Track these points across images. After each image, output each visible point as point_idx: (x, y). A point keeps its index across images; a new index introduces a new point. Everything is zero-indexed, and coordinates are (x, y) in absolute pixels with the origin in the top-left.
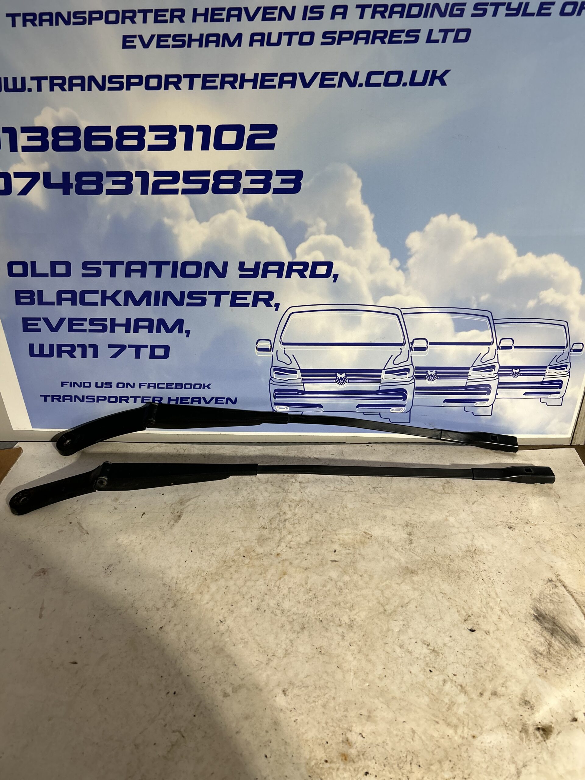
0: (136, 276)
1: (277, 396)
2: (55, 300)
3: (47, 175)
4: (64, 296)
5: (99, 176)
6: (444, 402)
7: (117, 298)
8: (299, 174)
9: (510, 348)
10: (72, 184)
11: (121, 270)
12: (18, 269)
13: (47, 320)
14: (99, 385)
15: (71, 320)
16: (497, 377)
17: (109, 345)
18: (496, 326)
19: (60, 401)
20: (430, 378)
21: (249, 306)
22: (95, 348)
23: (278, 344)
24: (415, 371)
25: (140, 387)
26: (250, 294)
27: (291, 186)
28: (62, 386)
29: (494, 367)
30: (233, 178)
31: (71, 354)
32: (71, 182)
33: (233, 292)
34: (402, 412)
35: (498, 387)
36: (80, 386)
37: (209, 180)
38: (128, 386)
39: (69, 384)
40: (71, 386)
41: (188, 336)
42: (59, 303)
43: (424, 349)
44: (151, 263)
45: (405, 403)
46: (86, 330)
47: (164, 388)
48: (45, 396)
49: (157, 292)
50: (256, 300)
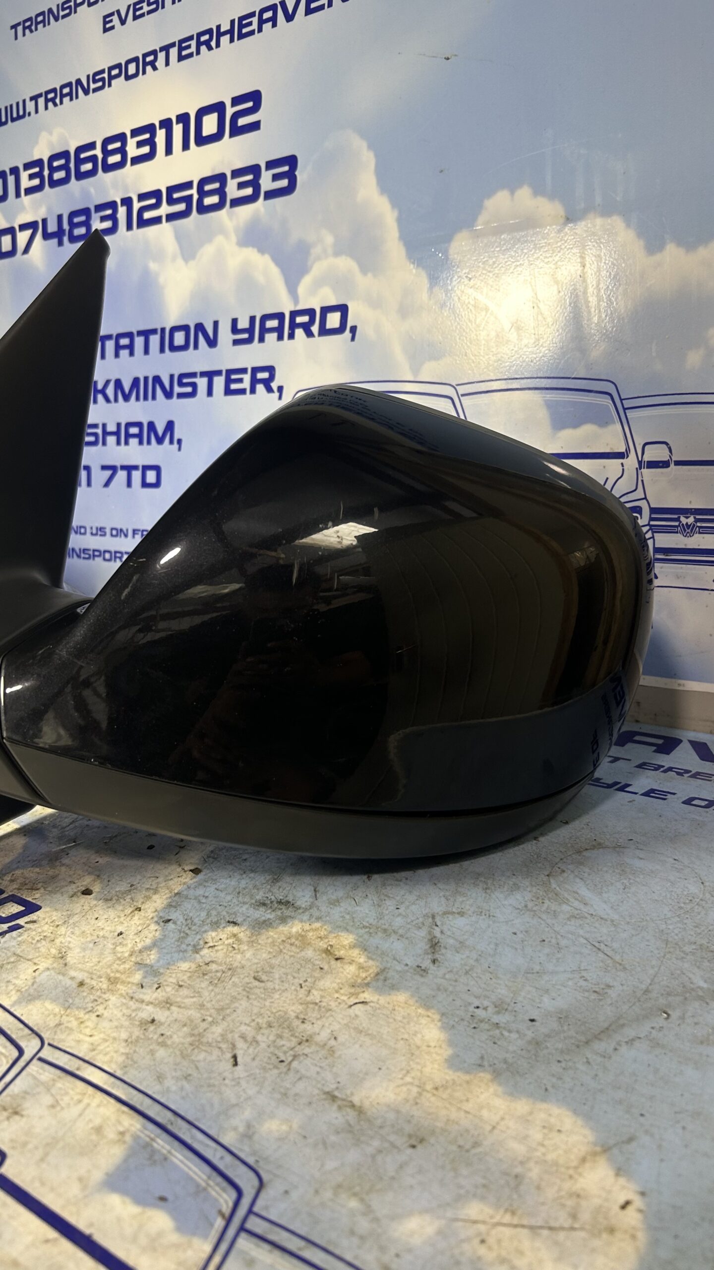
0: (125, 355)
3: (44, 221)
5: (87, 212)
7: (107, 391)
8: (291, 161)
9: (665, 464)
11: (110, 348)
17: (101, 467)
18: (629, 414)
21: (245, 394)
25: (134, 537)
26: (247, 373)
27: (284, 183)
30: (218, 185)
32: (64, 228)
33: (227, 372)
36: (76, 533)
38: (122, 533)
41: (180, 449)
44: (140, 333)
49: (146, 379)
50: (254, 382)
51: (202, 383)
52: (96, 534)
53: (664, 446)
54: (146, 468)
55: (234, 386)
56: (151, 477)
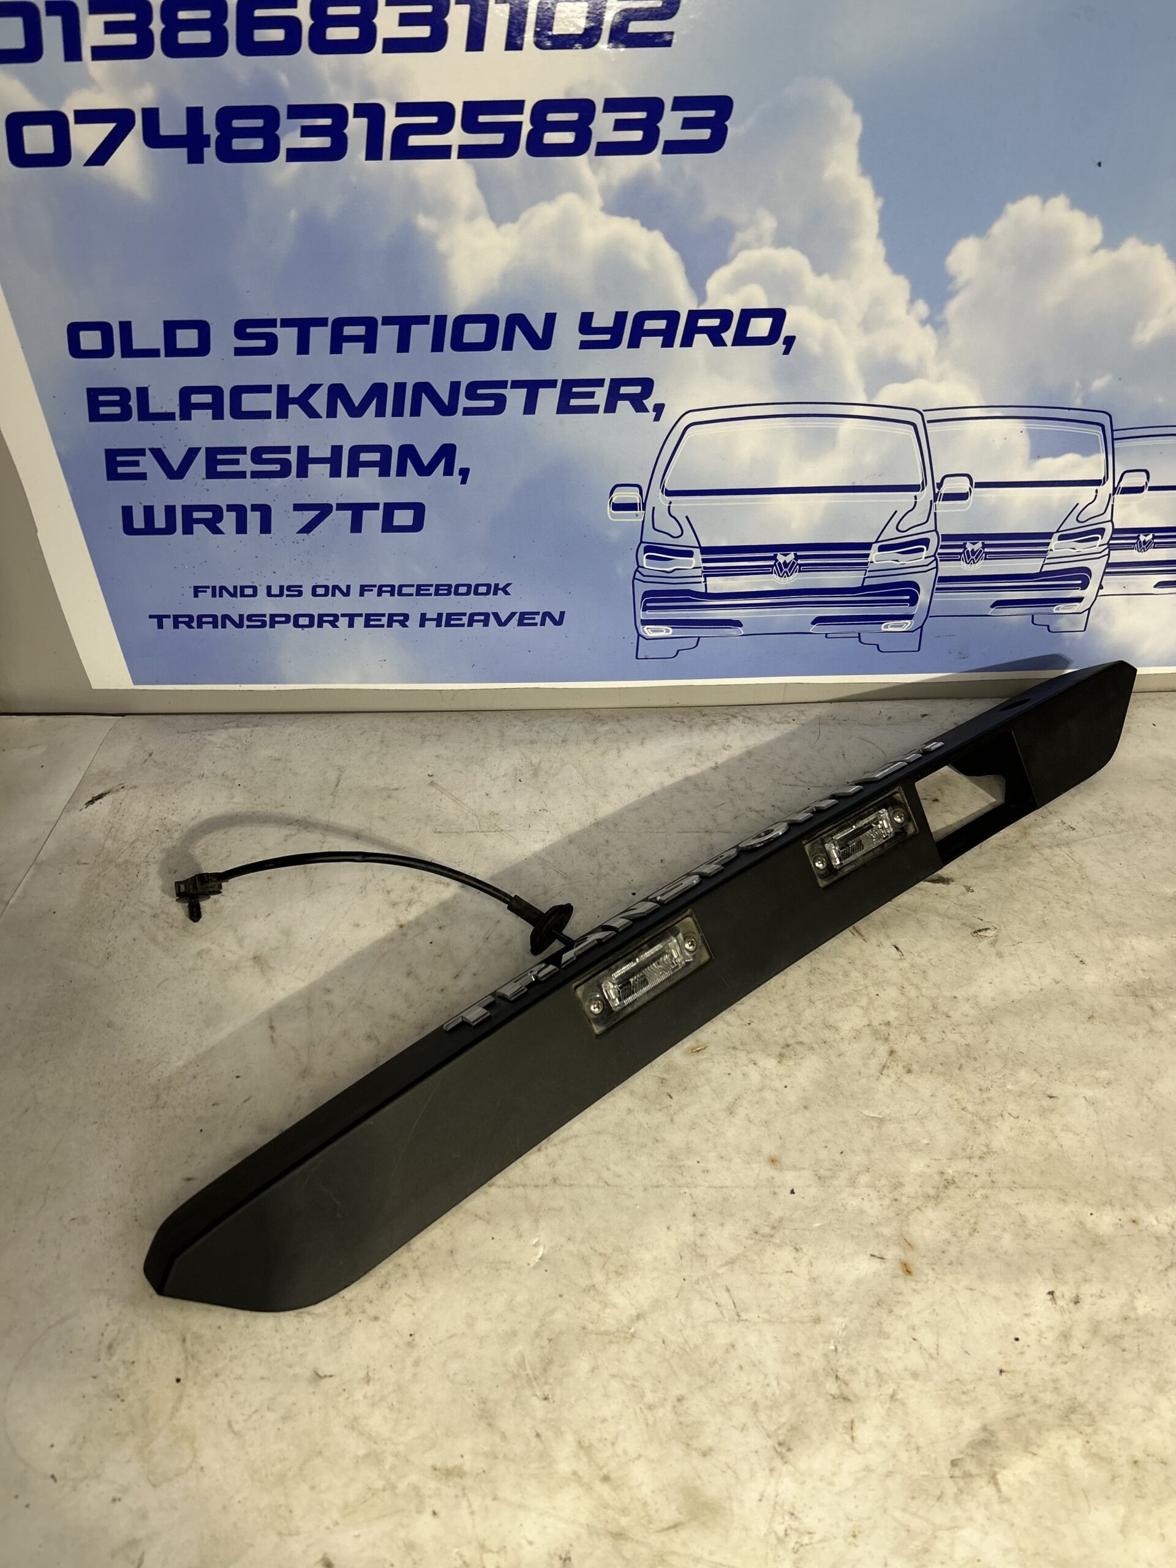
0: (353, 350)
1: (648, 605)
2: (174, 407)
3: (151, 116)
4: (195, 398)
5: (269, 114)
6: (992, 606)
7: (311, 401)
8: (723, 105)
9: (1139, 490)
10: (208, 136)
11: (320, 337)
12: (91, 340)
13: (158, 454)
14: (275, 591)
15: (212, 453)
16: (1107, 551)
17: (295, 505)
18: (1117, 444)
19: (192, 627)
20: (969, 557)
21: (597, 412)
22: (265, 511)
23: (656, 492)
24: (940, 544)
25: (362, 594)
26: (602, 385)
27: (705, 134)
28: (196, 596)
29: (1102, 531)
30: (573, 116)
31: (213, 526)
32: (205, 132)
33: (566, 383)
34: (904, 630)
35: (1105, 573)
36: (233, 595)
37: (519, 124)
38: (337, 591)
39: (209, 591)
40: (214, 595)
41: (464, 482)
42: (186, 415)
43: (963, 496)
44: (388, 321)
45: (915, 610)
46: (245, 473)
47: (411, 595)
48: (160, 619)
49: (400, 388)
50: (614, 397)
51: (516, 398)
52: (281, 594)
54: (390, 509)
55: (574, 402)
56: (404, 518)
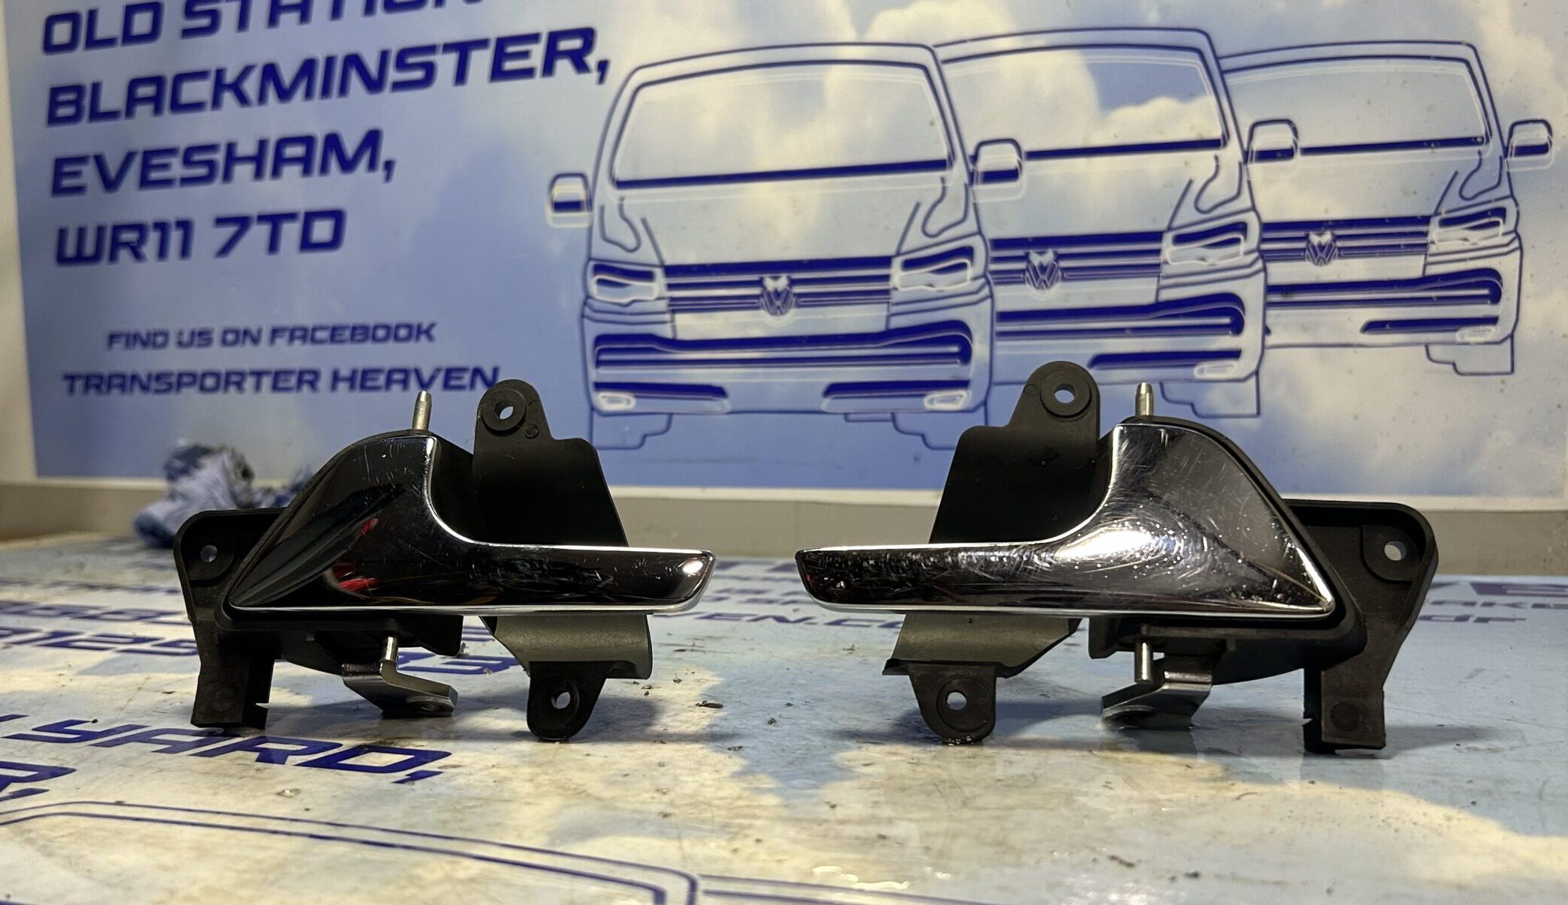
0: (289, 22)
1: (602, 356)
2: (121, 104)
4: (141, 91)
7: (245, 85)
9: (1286, 154)
11: (260, 10)
12: (62, 33)
13: (100, 161)
15: (148, 155)
16: (1259, 265)
17: (216, 219)
18: (1230, 79)
19: (102, 392)
20: (1037, 277)
21: (533, 76)
22: (185, 226)
23: (605, 184)
24: (991, 255)
25: (272, 341)
26: (538, 41)
28: (110, 346)
29: (1242, 228)
31: (137, 251)
33: (497, 40)
34: (958, 407)
35: (1268, 305)
36: (145, 344)
38: (247, 337)
39: (123, 340)
40: (127, 346)
41: (388, 178)
42: (129, 112)
43: (1012, 175)
45: (970, 372)
46: (174, 180)
47: (325, 341)
48: (71, 378)
49: (330, 61)
50: (552, 55)
51: (446, 64)
52: (190, 344)
53: (1286, 127)
54: (311, 217)
55: (509, 65)
56: (322, 230)
